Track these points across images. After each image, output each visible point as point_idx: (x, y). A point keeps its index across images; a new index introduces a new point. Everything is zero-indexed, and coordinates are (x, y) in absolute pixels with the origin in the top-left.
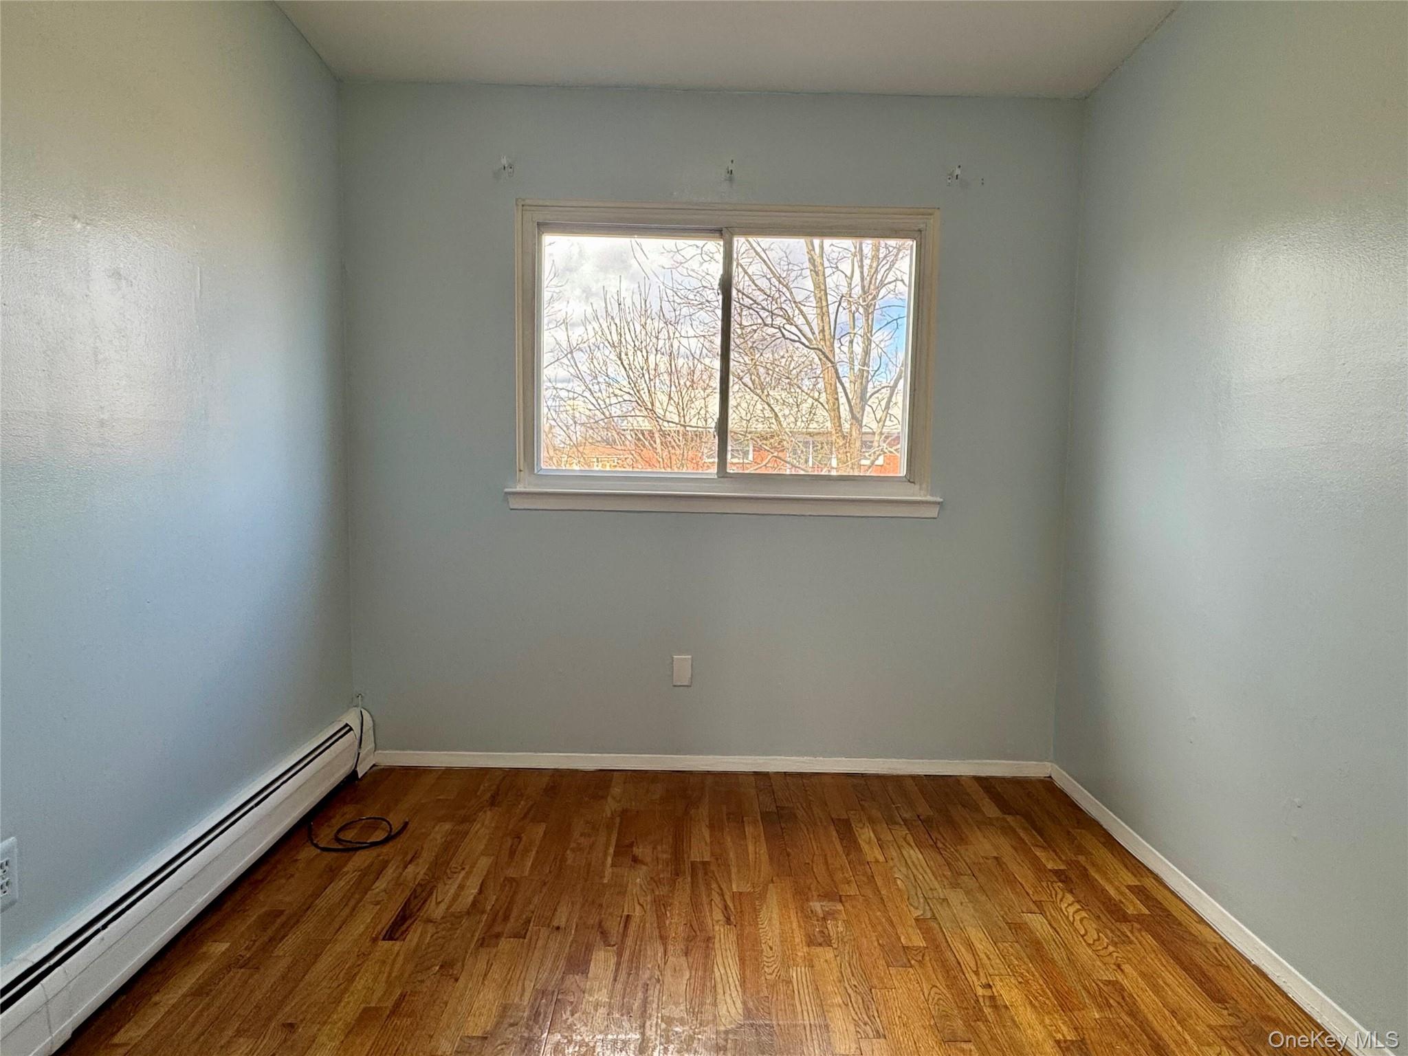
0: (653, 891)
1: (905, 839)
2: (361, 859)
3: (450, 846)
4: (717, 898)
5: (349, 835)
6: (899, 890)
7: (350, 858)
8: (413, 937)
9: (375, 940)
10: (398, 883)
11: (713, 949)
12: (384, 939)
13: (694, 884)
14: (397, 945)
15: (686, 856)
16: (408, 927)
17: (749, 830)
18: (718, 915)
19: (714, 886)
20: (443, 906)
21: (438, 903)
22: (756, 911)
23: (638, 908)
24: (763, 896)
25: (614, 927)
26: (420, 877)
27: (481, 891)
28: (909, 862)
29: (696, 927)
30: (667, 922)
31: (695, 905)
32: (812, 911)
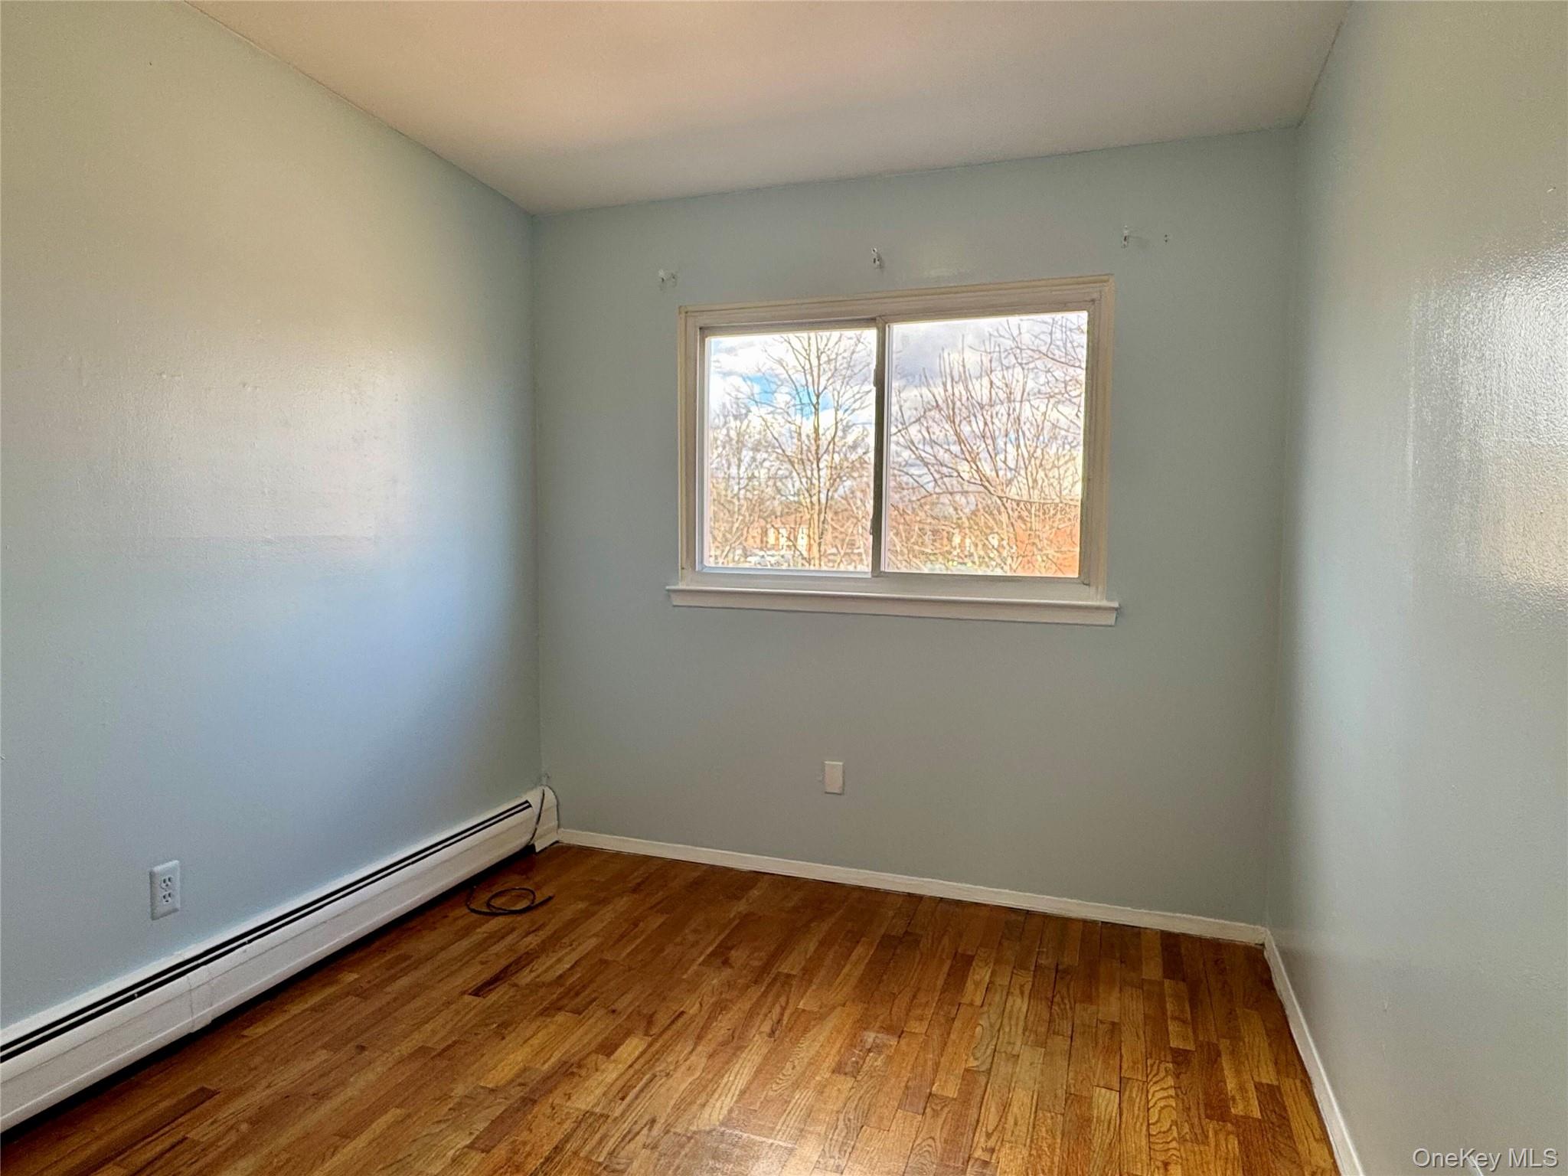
0: (721, 993)
1: (1022, 986)
2: (495, 924)
3: (573, 924)
4: (777, 1010)
5: (498, 902)
6: (972, 1036)
7: (487, 922)
8: (493, 997)
9: (463, 993)
10: (511, 949)
11: (738, 1057)
12: (470, 994)
13: (765, 994)
14: (477, 1000)
15: (777, 965)
16: (495, 988)
17: (859, 950)
18: (766, 1028)
19: (783, 1000)
20: (533, 975)
21: (531, 971)
22: (806, 1030)
23: (697, 1005)
24: (822, 1018)
25: (662, 1020)
26: (531, 947)
27: (572, 967)
28: (1007, 1011)
29: (736, 1035)
30: (715, 1024)
31: (751, 1015)
32: (861, 1041)
